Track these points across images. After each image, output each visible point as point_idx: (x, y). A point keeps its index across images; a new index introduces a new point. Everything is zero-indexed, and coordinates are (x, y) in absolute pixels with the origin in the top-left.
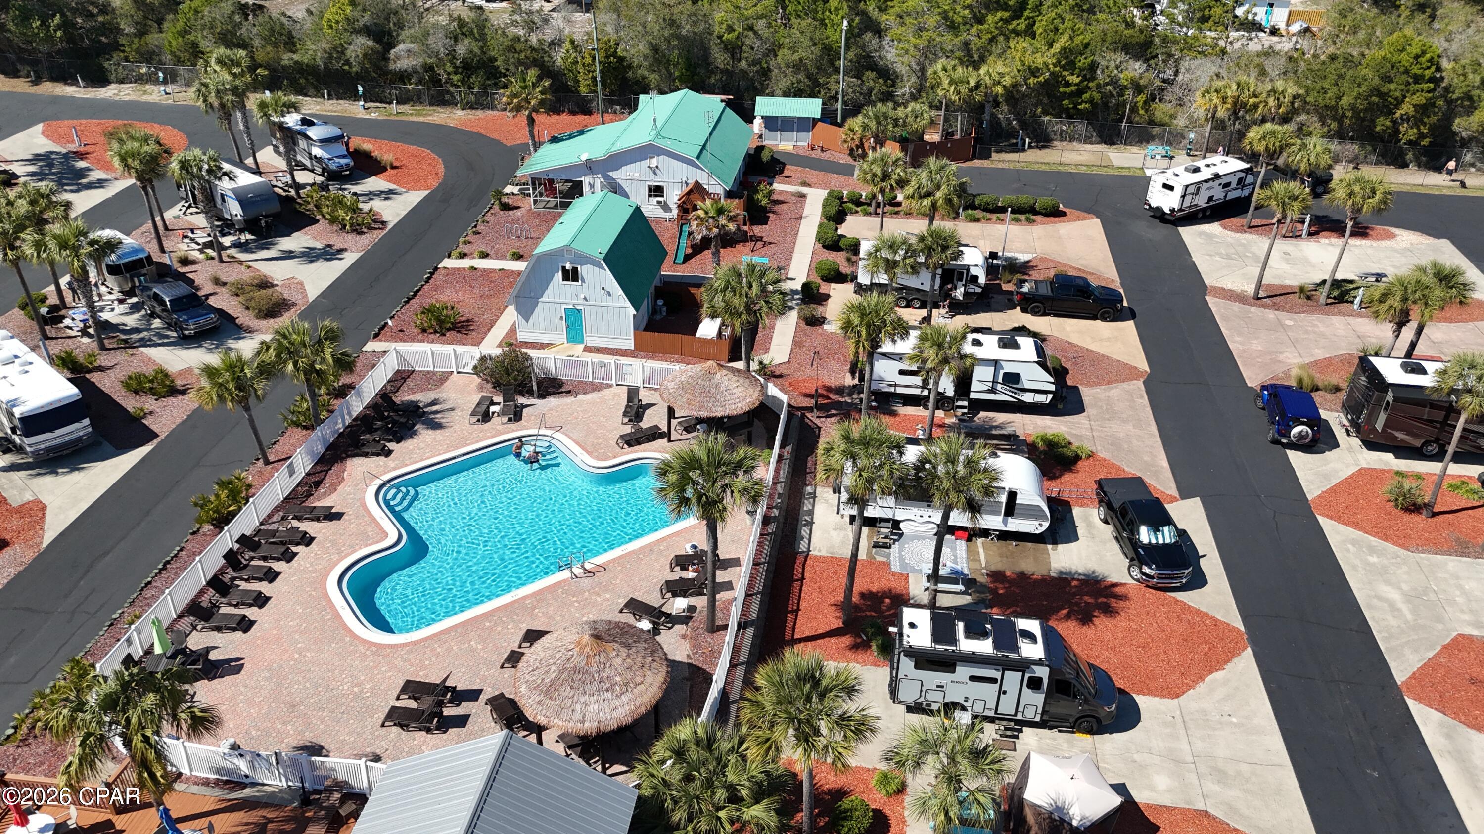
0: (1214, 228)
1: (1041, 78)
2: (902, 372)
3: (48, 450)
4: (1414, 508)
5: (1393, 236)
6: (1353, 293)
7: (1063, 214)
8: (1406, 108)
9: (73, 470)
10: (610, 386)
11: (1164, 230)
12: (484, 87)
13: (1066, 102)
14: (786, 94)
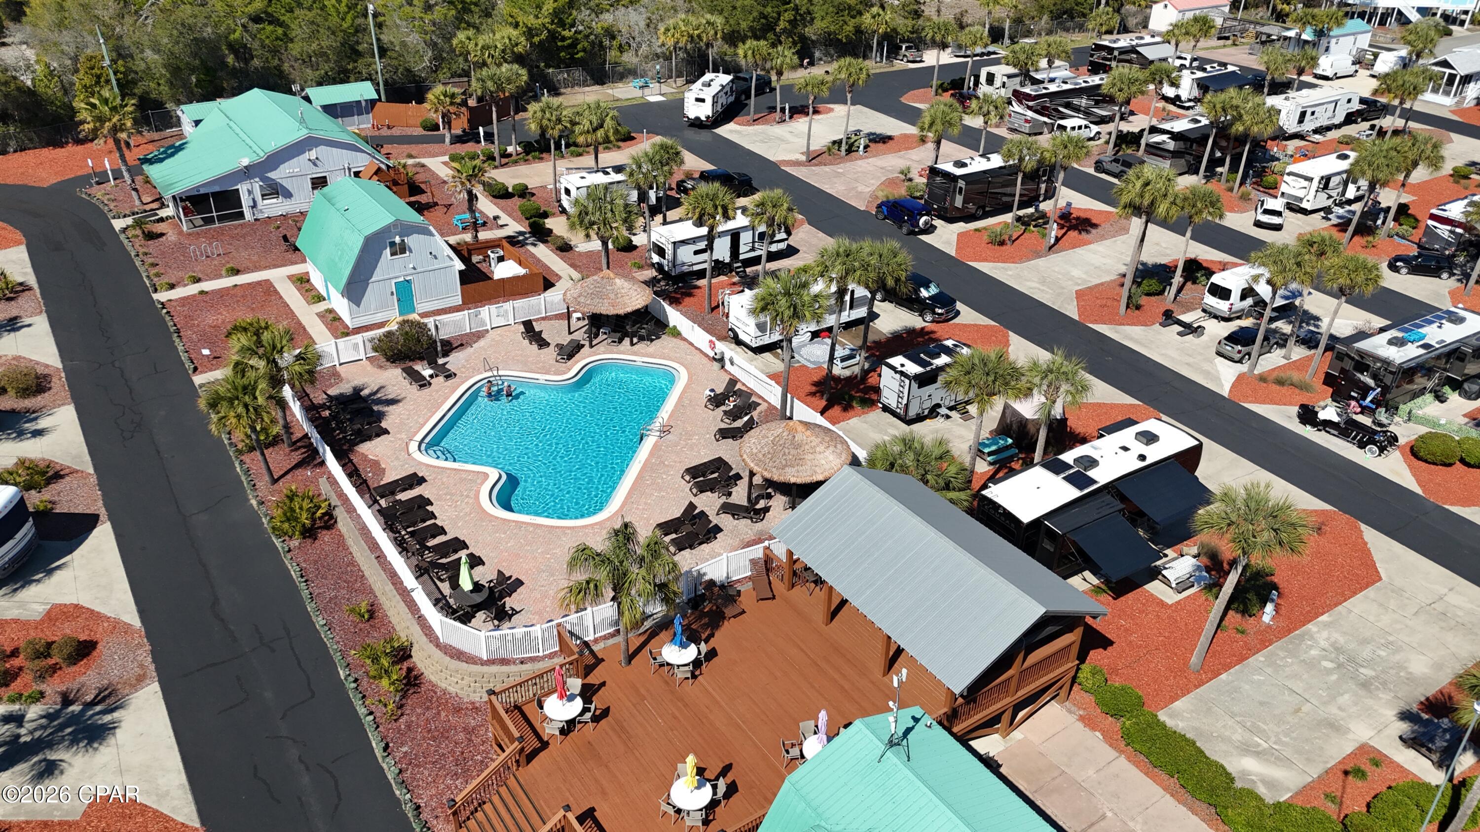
0: (731, 126)
1: (543, 37)
2: (696, 253)
4: (1002, 243)
5: (831, 110)
7: (633, 138)
10: (487, 331)
11: (703, 136)
13: (563, 54)
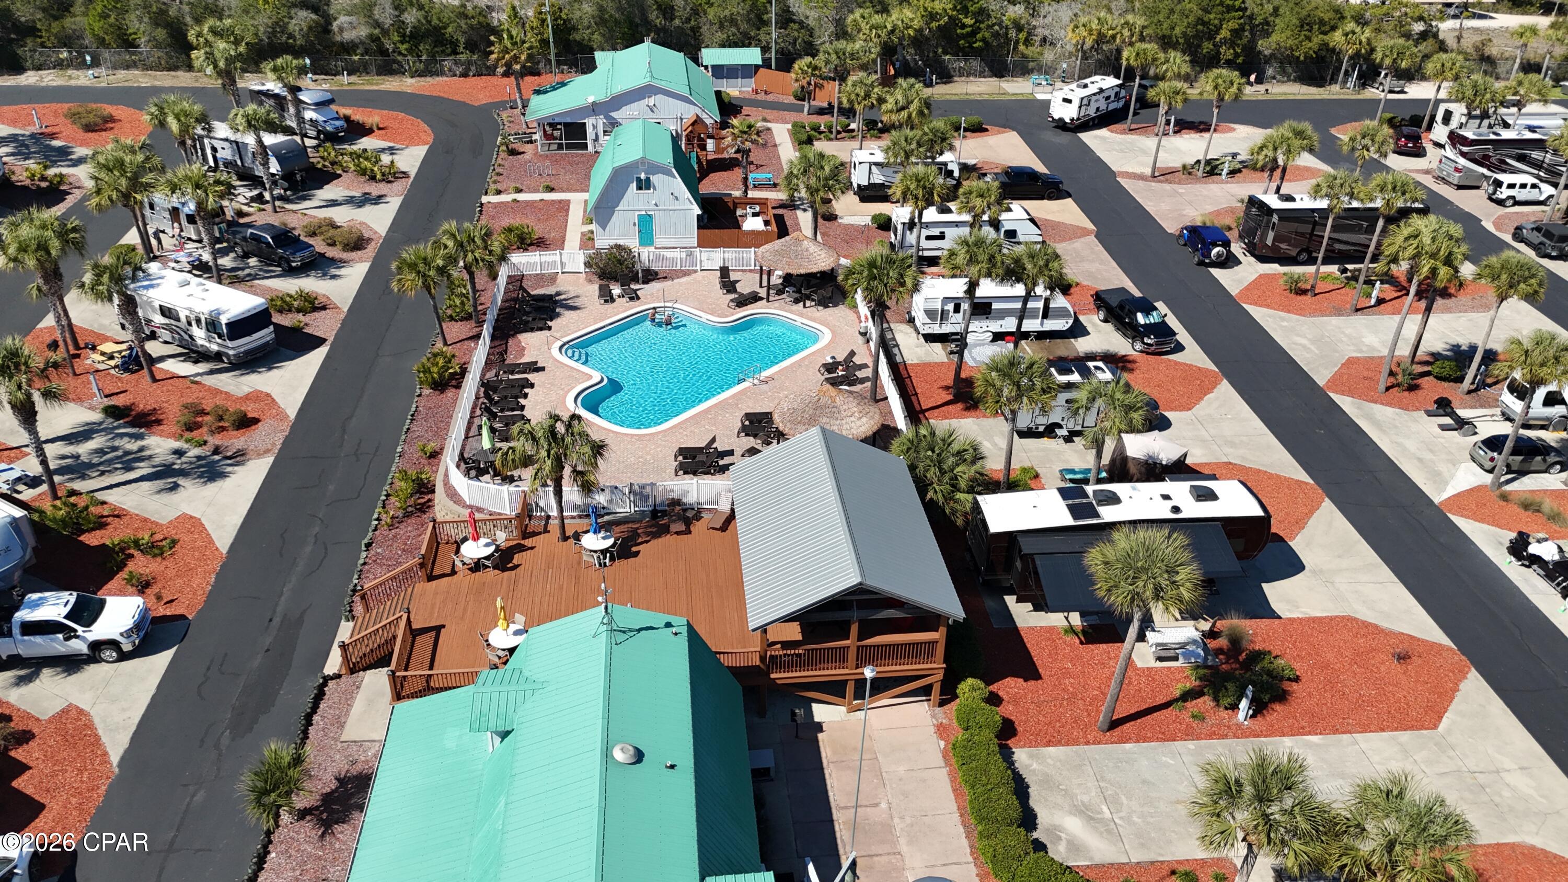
0: (1103, 132)
1: (942, 22)
2: (929, 238)
3: (247, 353)
4: (1303, 292)
5: (1234, 130)
6: (1221, 167)
7: (986, 130)
8: (1224, 33)
9: (270, 369)
10: (696, 271)
11: (1064, 138)
12: (432, 56)
13: (962, 42)
14: (723, 46)
